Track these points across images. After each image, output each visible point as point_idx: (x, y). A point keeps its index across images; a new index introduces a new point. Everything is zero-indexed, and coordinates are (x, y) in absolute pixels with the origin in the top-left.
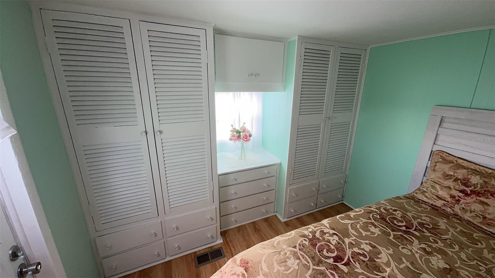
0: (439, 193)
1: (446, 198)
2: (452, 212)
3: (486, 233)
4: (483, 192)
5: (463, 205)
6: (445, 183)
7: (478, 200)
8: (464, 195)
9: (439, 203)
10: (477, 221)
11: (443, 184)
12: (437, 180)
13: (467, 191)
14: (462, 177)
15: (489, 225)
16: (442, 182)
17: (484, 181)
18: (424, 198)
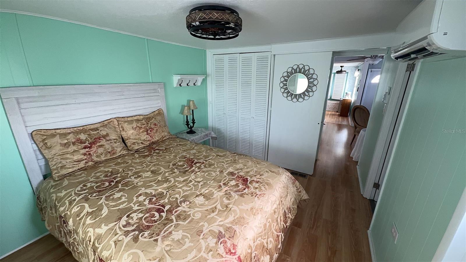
0: (74, 159)
1: (82, 158)
2: (93, 163)
3: (117, 158)
4: (94, 140)
5: (94, 154)
6: (69, 150)
7: (97, 146)
8: (89, 149)
9: (82, 165)
10: (109, 157)
11: (69, 151)
12: (61, 153)
13: (88, 146)
14: (75, 140)
15: (114, 154)
16: (67, 151)
17: (88, 135)
18: (68, 170)
